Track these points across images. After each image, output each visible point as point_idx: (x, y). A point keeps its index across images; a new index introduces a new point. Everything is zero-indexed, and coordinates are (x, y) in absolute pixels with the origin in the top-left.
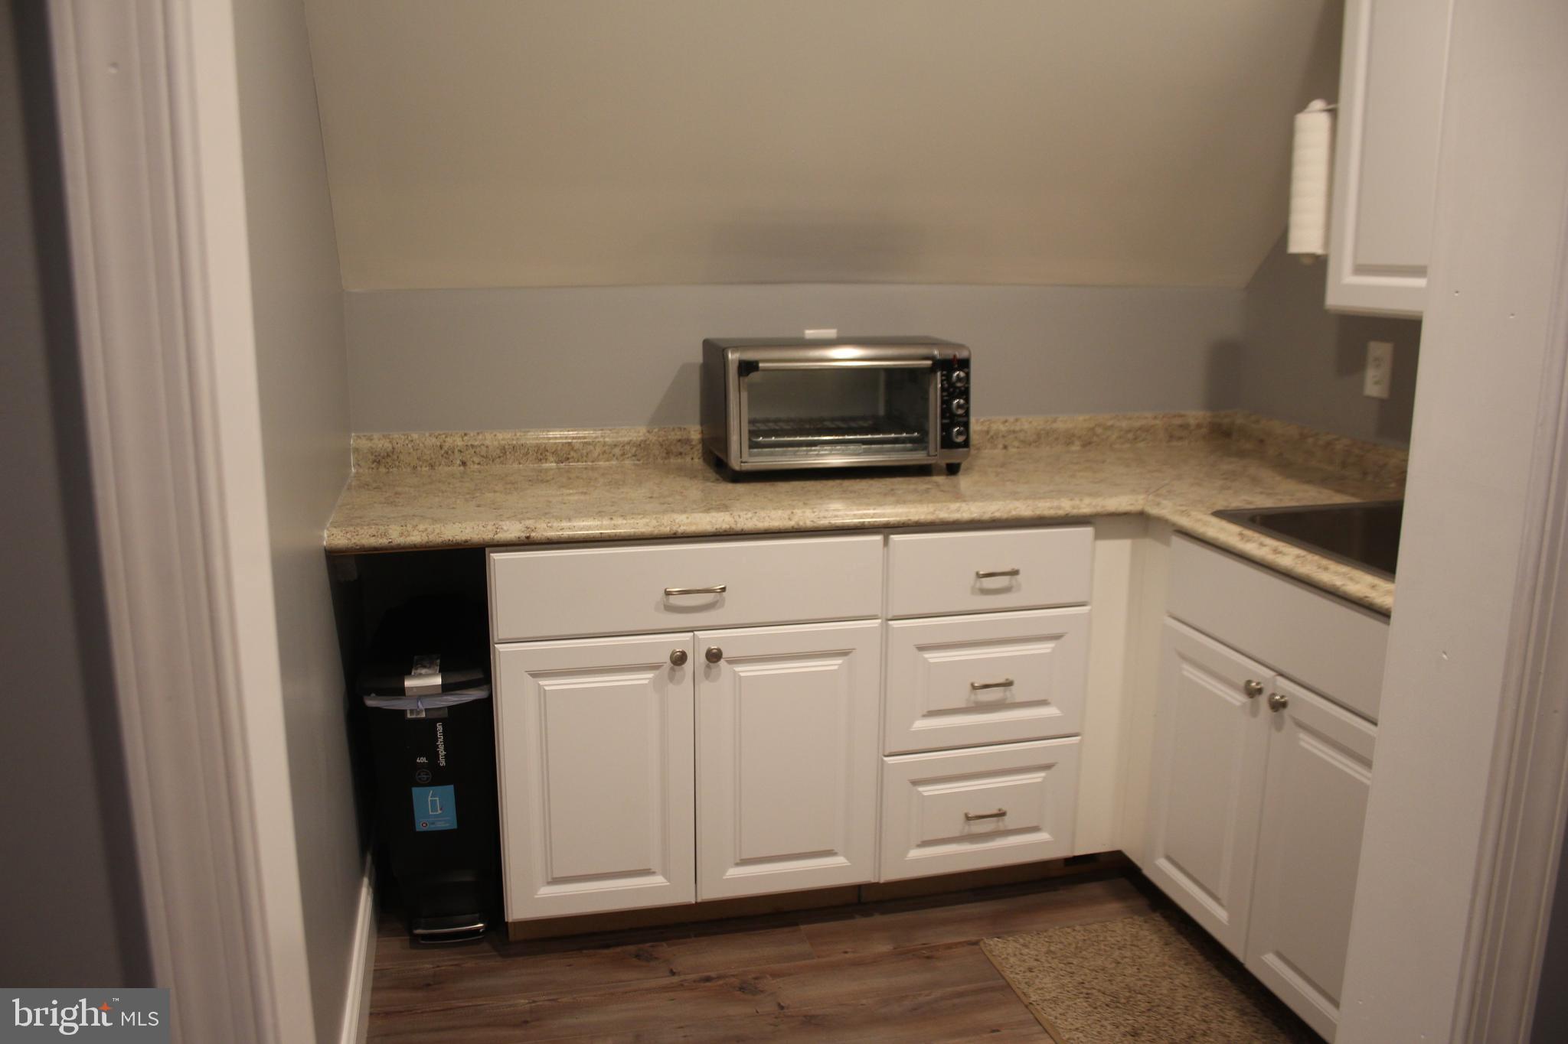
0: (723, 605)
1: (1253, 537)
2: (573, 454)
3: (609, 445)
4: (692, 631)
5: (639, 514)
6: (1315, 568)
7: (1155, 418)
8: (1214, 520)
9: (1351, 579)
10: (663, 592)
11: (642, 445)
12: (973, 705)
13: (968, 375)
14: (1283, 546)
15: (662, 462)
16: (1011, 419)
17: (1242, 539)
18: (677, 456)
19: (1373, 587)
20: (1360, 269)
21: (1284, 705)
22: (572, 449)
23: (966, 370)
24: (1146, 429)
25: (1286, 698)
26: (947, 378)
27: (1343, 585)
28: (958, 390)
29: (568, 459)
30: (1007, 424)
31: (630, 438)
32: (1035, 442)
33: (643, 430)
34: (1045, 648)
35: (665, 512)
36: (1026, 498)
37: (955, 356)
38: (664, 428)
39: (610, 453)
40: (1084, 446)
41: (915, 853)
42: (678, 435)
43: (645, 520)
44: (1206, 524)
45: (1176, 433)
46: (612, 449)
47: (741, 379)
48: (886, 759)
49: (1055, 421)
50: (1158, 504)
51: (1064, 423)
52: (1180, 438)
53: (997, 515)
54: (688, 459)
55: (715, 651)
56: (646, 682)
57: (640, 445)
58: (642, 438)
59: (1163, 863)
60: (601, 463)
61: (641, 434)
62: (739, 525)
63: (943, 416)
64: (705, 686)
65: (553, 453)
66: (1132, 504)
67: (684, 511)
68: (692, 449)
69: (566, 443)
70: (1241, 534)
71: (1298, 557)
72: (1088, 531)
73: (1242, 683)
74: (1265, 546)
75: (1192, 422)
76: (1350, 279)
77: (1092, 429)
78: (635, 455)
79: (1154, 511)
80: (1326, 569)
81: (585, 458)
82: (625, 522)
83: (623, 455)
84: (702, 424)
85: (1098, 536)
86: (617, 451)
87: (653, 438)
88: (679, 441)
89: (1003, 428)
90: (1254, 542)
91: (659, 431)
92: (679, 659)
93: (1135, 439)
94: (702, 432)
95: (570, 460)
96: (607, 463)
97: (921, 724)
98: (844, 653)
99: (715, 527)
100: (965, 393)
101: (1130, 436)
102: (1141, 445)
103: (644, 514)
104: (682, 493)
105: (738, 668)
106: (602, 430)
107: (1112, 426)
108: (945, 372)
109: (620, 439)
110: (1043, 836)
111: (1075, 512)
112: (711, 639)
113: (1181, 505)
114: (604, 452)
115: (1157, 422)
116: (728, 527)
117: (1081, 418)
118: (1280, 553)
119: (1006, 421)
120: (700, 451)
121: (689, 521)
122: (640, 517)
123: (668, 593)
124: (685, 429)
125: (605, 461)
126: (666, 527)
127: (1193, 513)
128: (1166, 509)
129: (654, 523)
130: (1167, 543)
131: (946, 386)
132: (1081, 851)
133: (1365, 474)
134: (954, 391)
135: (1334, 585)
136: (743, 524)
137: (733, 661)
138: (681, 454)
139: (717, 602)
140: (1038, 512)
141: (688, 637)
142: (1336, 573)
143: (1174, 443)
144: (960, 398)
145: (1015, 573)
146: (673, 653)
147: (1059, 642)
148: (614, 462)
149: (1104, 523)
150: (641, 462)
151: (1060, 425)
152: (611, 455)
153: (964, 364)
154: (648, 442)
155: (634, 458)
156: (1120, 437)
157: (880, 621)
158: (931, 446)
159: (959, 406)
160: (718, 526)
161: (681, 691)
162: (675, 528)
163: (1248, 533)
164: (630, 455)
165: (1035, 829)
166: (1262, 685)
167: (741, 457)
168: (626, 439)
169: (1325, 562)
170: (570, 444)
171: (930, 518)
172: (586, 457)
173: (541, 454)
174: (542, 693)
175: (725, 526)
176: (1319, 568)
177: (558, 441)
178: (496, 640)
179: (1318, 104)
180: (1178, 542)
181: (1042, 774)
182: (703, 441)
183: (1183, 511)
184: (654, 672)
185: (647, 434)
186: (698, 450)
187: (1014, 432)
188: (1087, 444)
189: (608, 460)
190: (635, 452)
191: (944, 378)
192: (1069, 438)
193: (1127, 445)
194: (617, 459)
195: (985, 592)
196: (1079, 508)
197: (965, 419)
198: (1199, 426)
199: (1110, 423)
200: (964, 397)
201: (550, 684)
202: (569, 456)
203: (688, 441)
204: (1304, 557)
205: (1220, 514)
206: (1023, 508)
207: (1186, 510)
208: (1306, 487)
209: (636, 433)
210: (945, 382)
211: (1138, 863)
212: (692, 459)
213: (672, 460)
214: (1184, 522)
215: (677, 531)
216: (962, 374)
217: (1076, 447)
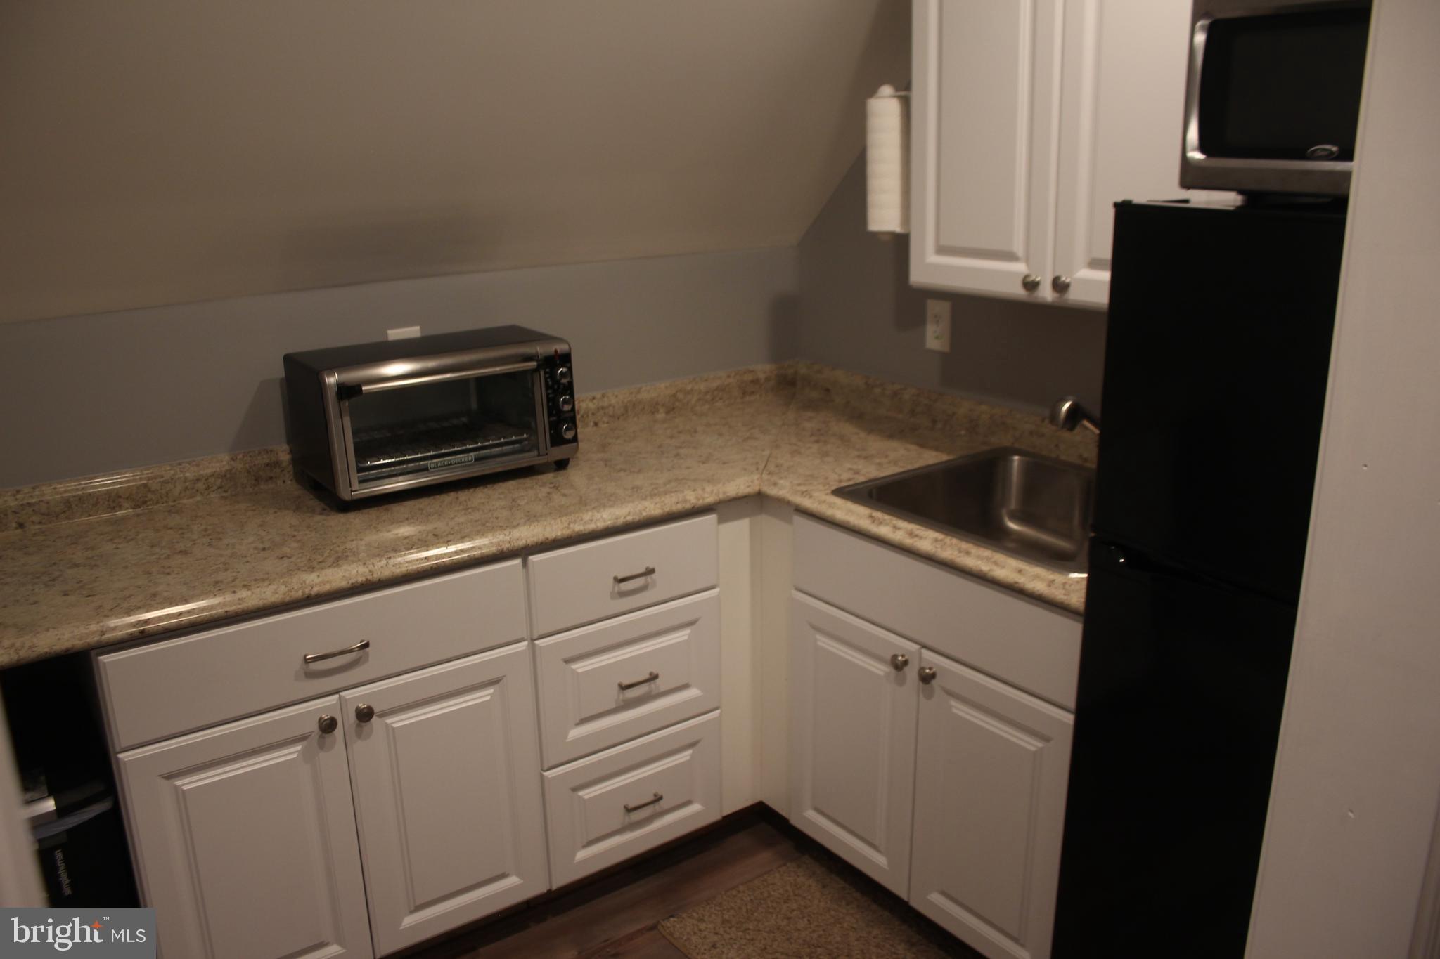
0: (366, 661)
1: (885, 520)
2: (150, 496)
3: (190, 481)
4: (337, 693)
5: (263, 580)
6: (956, 553)
7: (729, 377)
8: (838, 501)
9: (996, 563)
10: (302, 658)
11: (228, 476)
12: (622, 703)
13: (570, 369)
14: (918, 529)
15: (251, 489)
16: (598, 395)
17: (873, 522)
18: (267, 481)
19: (1020, 571)
20: (942, 250)
21: (933, 676)
22: (150, 491)
23: (568, 365)
24: (720, 389)
25: (934, 670)
26: (552, 375)
27: (990, 570)
28: (562, 386)
29: (146, 502)
30: (595, 401)
31: (214, 470)
32: (623, 415)
33: (226, 458)
34: (682, 635)
35: (290, 572)
36: (652, 496)
37: (556, 351)
38: (249, 452)
39: (193, 489)
40: (667, 413)
41: (581, 855)
42: (264, 459)
43: (273, 587)
44: (831, 505)
45: (748, 388)
46: (194, 483)
47: (341, 403)
48: (545, 774)
49: (639, 391)
50: (775, 484)
51: (649, 392)
52: (753, 393)
53: (630, 518)
54: (280, 482)
55: (365, 710)
56: (295, 756)
57: (225, 476)
58: (227, 468)
59: (811, 814)
60: (185, 501)
61: (224, 463)
62: (375, 576)
63: (550, 415)
64: (358, 746)
65: (127, 498)
66: (749, 486)
67: (312, 569)
68: (282, 471)
69: (141, 485)
70: (871, 517)
71: (936, 540)
72: (712, 518)
73: (889, 657)
74: (899, 529)
75: (762, 376)
76: (933, 258)
77: (674, 396)
78: (220, 488)
79: (773, 492)
80: (968, 553)
81: (165, 499)
82: (249, 593)
83: (207, 489)
84: (289, 442)
85: (721, 520)
86: (200, 485)
87: (238, 466)
88: (268, 465)
89: (591, 405)
90: (887, 524)
91: (244, 457)
92: (328, 726)
93: (713, 399)
94: (291, 452)
95: (148, 503)
96: (191, 500)
97: (575, 733)
98: (495, 682)
99: (350, 582)
100: (569, 389)
101: (709, 397)
102: (719, 404)
103: (267, 579)
104: (294, 536)
105: (389, 720)
106: (180, 464)
107: (692, 390)
108: (547, 370)
109: (202, 472)
110: (696, 807)
111: (701, 502)
112: (358, 696)
113: (799, 485)
114: (186, 489)
115: (731, 380)
116: (364, 579)
117: (662, 385)
118: (917, 536)
119: (594, 398)
120: (292, 472)
121: (320, 579)
122: (266, 583)
123: (307, 661)
124: (271, 451)
125: (188, 499)
126: (297, 591)
127: (815, 494)
128: (783, 489)
129: (283, 589)
130: (790, 522)
131: (550, 383)
132: (728, 811)
133: (934, 422)
134: (559, 387)
135: (981, 571)
136: (379, 573)
137: (384, 715)
138: (271, 478)
139: (361, 657)
140: (667, 509)
141: (334, 700)
142: (979, 557)
143: (747, 398)
144: (565, 394)
145: (650, 571)
146: (320, 719)
147: (694, 627)
148: (199, 498)
149: (726, 508)
150: (229, 493)
151: (644, 396)
152: (194, 491)
153: (565, 359)
154: (233, 471)
155: (219, 490)
156: (699, 400)
157: (525, 643)
158: (542, 446)
159: (565, 402)
160: (353, 581)
161: (334, 756)
162: (307, 591)
163: (878, 514)
164: (215, 488)
165: (688, 803)
166: (906, 657)
167: (351, 486)
168: (209, 471)
169: (965, 545)
170: (145, 485)
171: (567, 532)
172: (167, 496)
173: (114, 501)
174: (181, 795)
175: (361, 579)
176: (960, 552)
177: (131, 484)
178: (118, 750)
179: (887, 90)
180: (799, 520)
181: (689, 752)
182: (294, 461)
183: (803, 493)
184: (301, 743)
185: (232, 462)
186: (289, 472)
187: (603, 408)
188: (670, 410)
189: (191, 497)
190: (221, 483)
191: (547, 376)
192: (654, 407)
193: (707, 406)
194: (202, 494)
195: (623, 594)
196: (703, 499)
197: (572, 414)
198: (768, 379)
199: (689, 387)
200: (569, 392)
201: (188, 783)
202: (147, 499)
203: (277, 464)
204: (941, 540)
205: (840, 492)
206: (652, 508)
207: (806, 491)
208: (894, 444)
209: (219, 462)
210: (549, 380)
211: (784, 813)
212: (284, 482)
213: (262, 487)
214: (807, 503)
215: (311, 594)
216: (565, 370)
217: (661, 415)
